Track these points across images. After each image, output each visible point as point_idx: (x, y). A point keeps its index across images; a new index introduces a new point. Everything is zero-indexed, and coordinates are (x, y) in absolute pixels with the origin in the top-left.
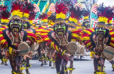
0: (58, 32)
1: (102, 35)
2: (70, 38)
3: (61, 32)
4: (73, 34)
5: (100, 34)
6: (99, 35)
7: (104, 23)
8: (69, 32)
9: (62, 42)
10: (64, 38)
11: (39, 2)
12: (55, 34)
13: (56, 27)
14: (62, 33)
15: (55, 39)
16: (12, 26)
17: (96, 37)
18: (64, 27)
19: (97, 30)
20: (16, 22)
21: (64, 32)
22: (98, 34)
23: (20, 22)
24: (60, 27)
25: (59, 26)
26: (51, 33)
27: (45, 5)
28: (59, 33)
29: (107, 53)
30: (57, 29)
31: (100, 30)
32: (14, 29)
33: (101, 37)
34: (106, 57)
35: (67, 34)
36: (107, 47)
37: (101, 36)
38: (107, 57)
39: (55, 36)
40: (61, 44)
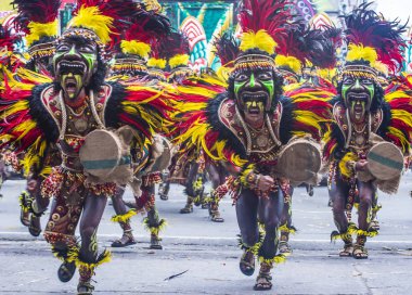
0: (246, 100)
1: (363, 104)
2: (289, 127)
3: (258, 100)
4: (300, 112)
5: (356, 100)
6: (354, 103)
7: (367, 63)
8: (285, 103)
9: (254, 140)
10: (266, 126)
11: (202, 11)
12: (232, 109)
13: (240, 82)
14: (260, 104)
15: (231, 129)
16: (58, 66)
17: (343, 113)
18: (270, 85)
19: (345, 88)
20: (73, 49)
21: (269, 101)
22: (351, 99)
23: (88, 49)
24: (253, 82)
25: (249, 77)
26: (218, 104)
27: (221, 21)
28: (249, 104)
29: (378, 164)
30: (243, 89)
31: (357, 85)
32: (64, 77)
33: (361, 111)
34: (375, 178)
35: (279, 112)
36: (379, 143)
37: (360, 105)
38: (379, 176)
39: (230, 118)
40: (253, 149)
